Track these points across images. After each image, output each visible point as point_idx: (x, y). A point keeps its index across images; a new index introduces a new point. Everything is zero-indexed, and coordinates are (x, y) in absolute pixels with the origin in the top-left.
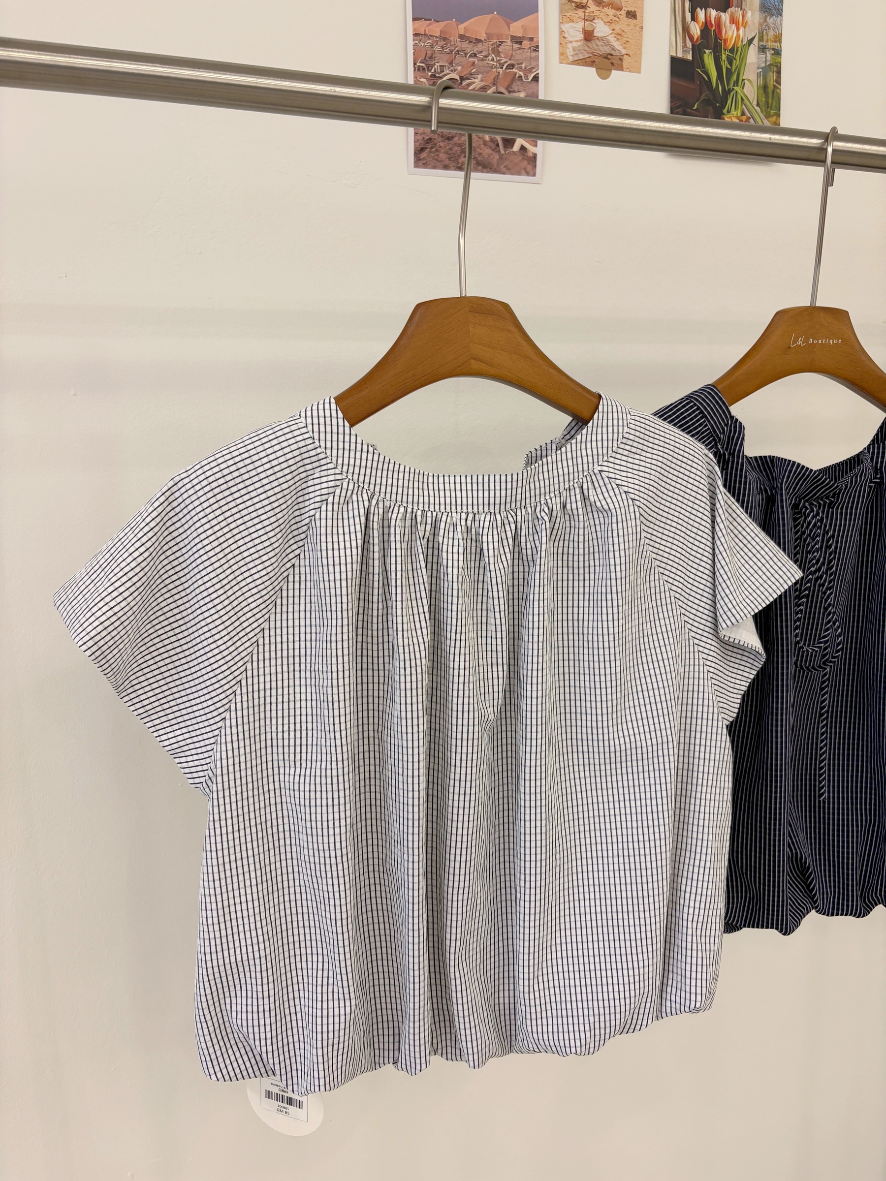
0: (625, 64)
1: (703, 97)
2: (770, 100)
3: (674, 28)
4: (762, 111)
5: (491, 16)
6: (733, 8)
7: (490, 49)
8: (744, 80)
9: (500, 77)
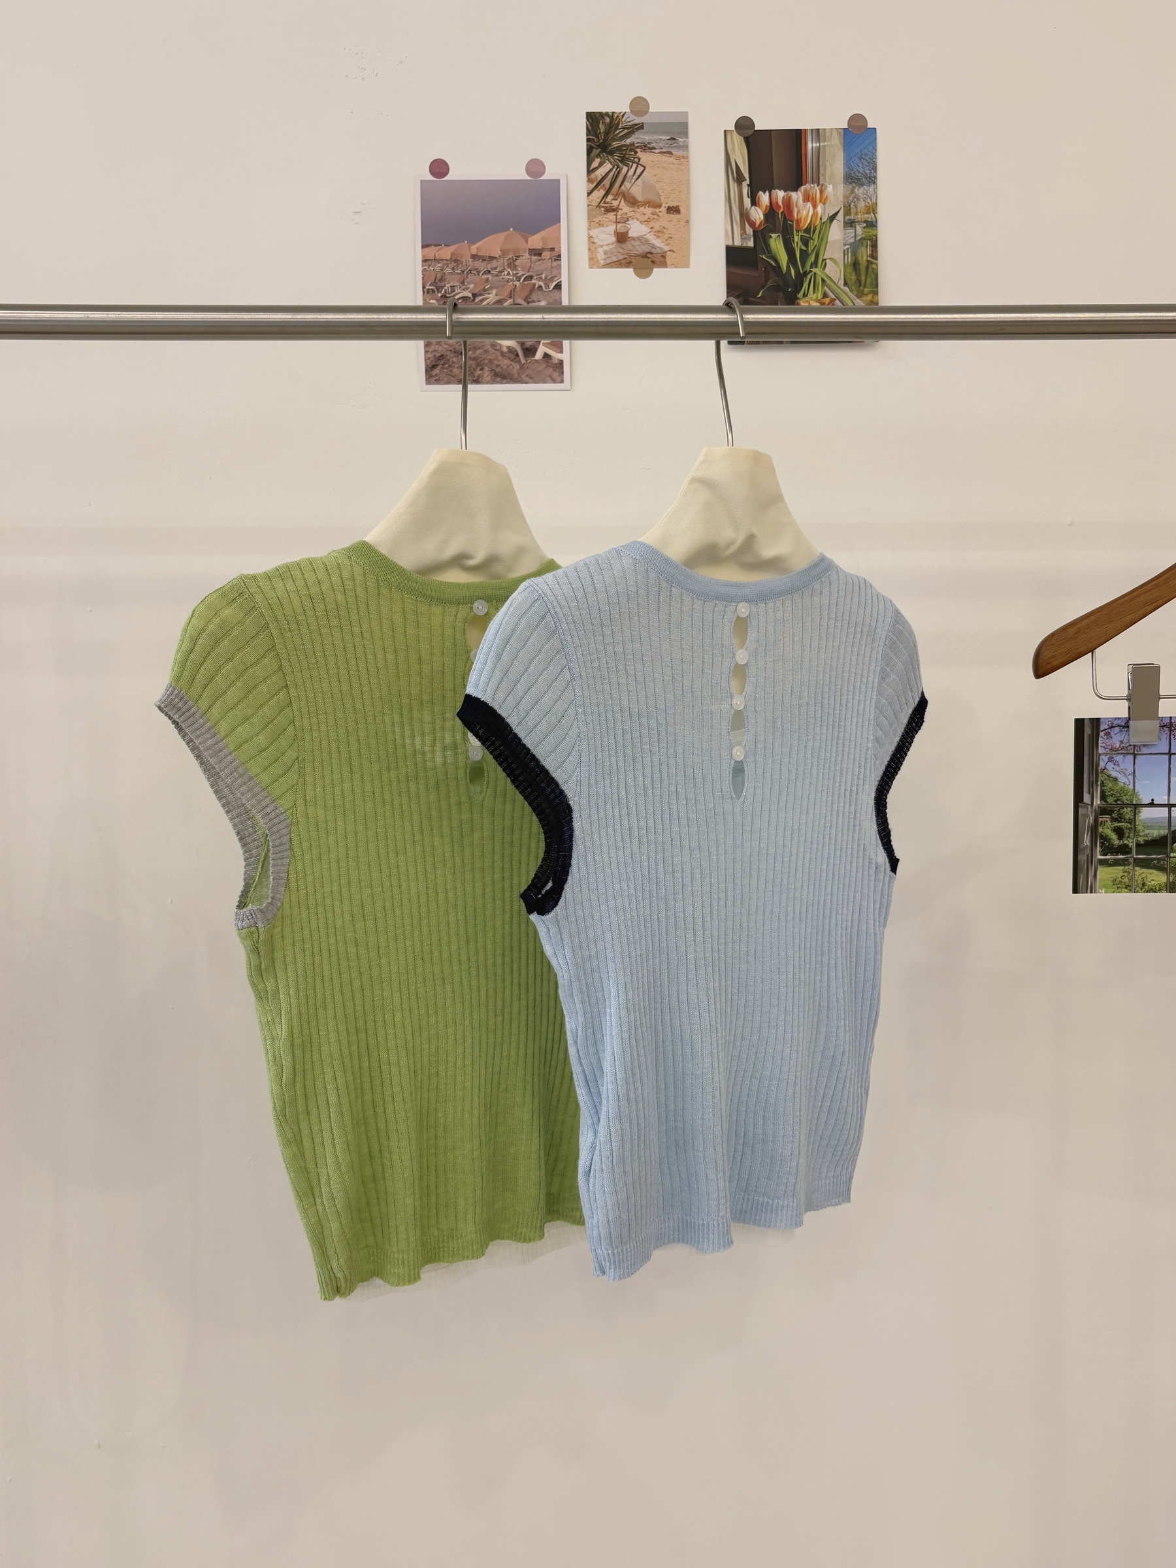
0: (669, 261)
1: (769, 284)
2: (864, 278)
3: (729, 216)
4: (851, 290)
5: (507, 233)
6: (807, 185)
7: (506, 264)
8: (825, 259)
9: (517, 289)
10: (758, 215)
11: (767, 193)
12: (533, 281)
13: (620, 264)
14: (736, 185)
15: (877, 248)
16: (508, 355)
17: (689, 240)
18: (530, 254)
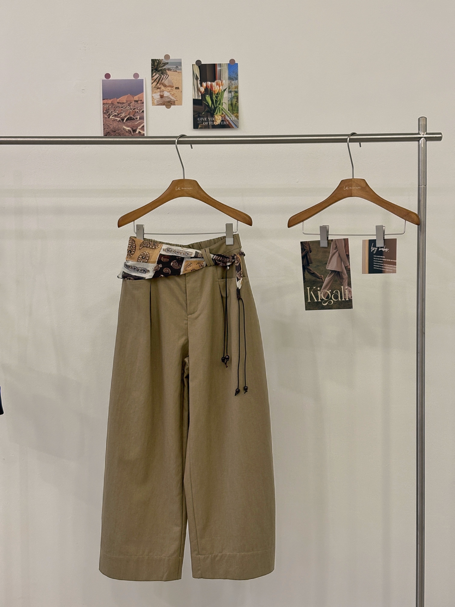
0: (176, 103)
1: (206, 110)
2: (234, 108)
3: (194, 90)
4: (230, 112)
5: (128, 95)
6: (217, 80)
7: (127, 105)
8: (223, 103)
9: (131, 112)
10: (202, 89)
11: (205, 83)
12: (136, 110)
13: (162, 104)
14: (196, 80)
15: (238, 100)
16: (128, 132)
17: (182, 97)
18: (134, 102)
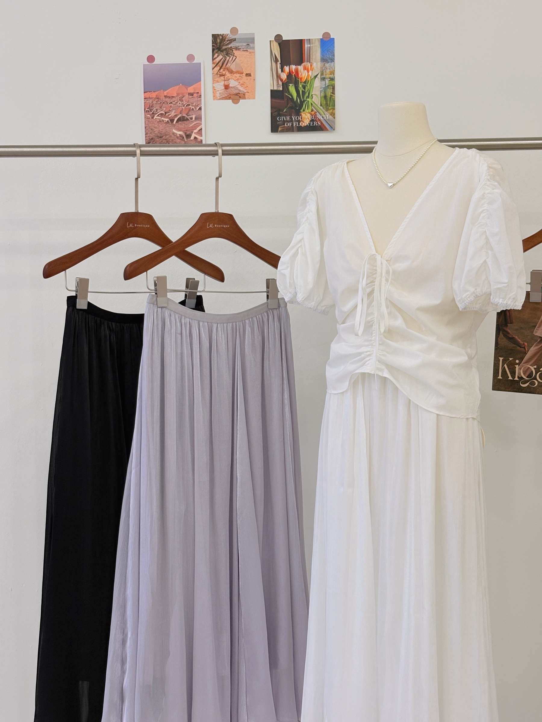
0: (246, 96)
1: (289, 106)
2: (329, 103)
3: (272, 76)
4: (323, 108)
5: (178, 86)
6: (305, 63)
7: (179, 99)
8: (312, 95)
9: (184, 110)
10: (284, 76)
11: (288, 67)
12: (190, 107)
13: (227, 98)
14: (275, 63)
15: (334, 91)
16: (180, 138)
17: (255, 88)
18: (188, 95)
